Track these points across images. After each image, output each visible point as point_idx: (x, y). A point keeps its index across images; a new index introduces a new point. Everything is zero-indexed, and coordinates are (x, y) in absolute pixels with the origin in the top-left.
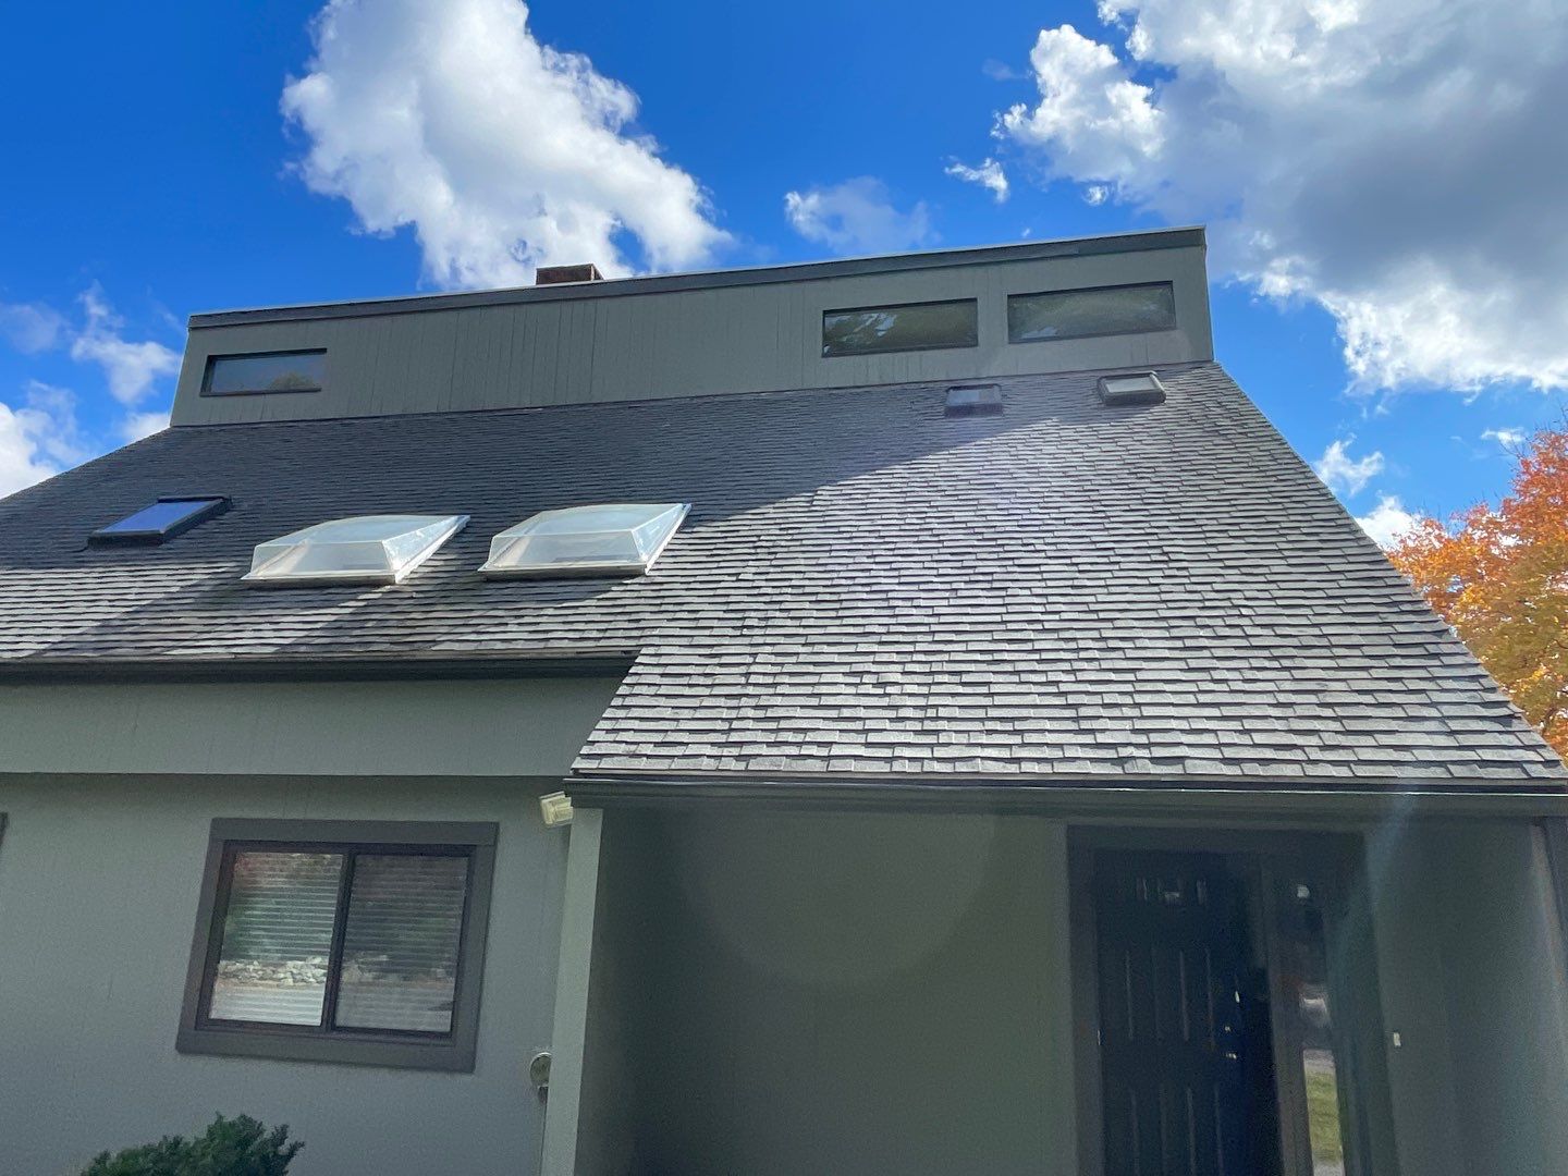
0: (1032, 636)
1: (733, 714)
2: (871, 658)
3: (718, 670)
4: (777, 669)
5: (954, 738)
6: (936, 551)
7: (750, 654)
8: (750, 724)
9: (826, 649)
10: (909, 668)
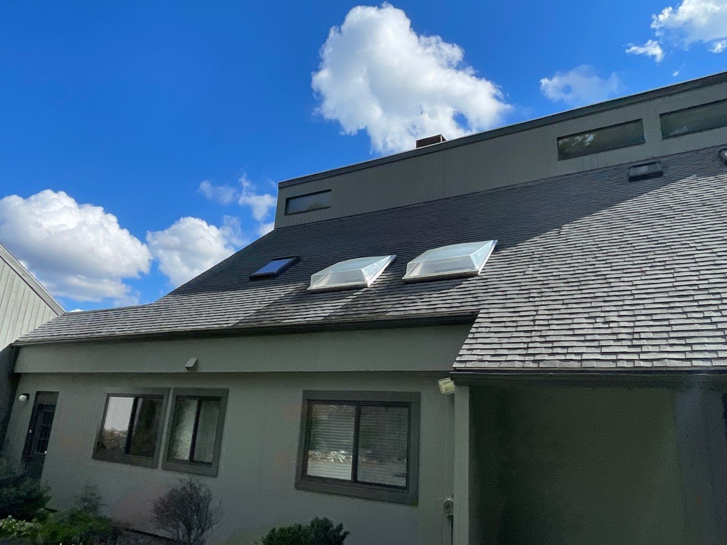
0: (692, 293)
1: (528, 340)
2: (600, 309)
3: (519, 319)
4: (549, 317)
5: (651, 349)
6: (631, 252)
7: (534, 311)
8: (538, 345)
9: (575, 306)
10: (622, 313)
